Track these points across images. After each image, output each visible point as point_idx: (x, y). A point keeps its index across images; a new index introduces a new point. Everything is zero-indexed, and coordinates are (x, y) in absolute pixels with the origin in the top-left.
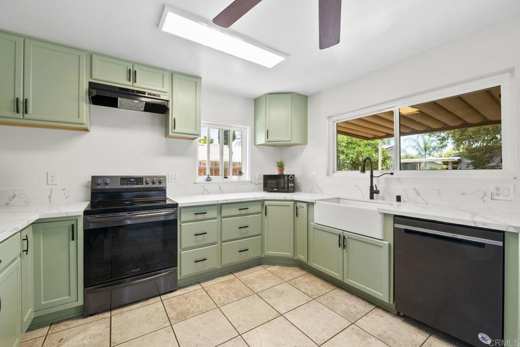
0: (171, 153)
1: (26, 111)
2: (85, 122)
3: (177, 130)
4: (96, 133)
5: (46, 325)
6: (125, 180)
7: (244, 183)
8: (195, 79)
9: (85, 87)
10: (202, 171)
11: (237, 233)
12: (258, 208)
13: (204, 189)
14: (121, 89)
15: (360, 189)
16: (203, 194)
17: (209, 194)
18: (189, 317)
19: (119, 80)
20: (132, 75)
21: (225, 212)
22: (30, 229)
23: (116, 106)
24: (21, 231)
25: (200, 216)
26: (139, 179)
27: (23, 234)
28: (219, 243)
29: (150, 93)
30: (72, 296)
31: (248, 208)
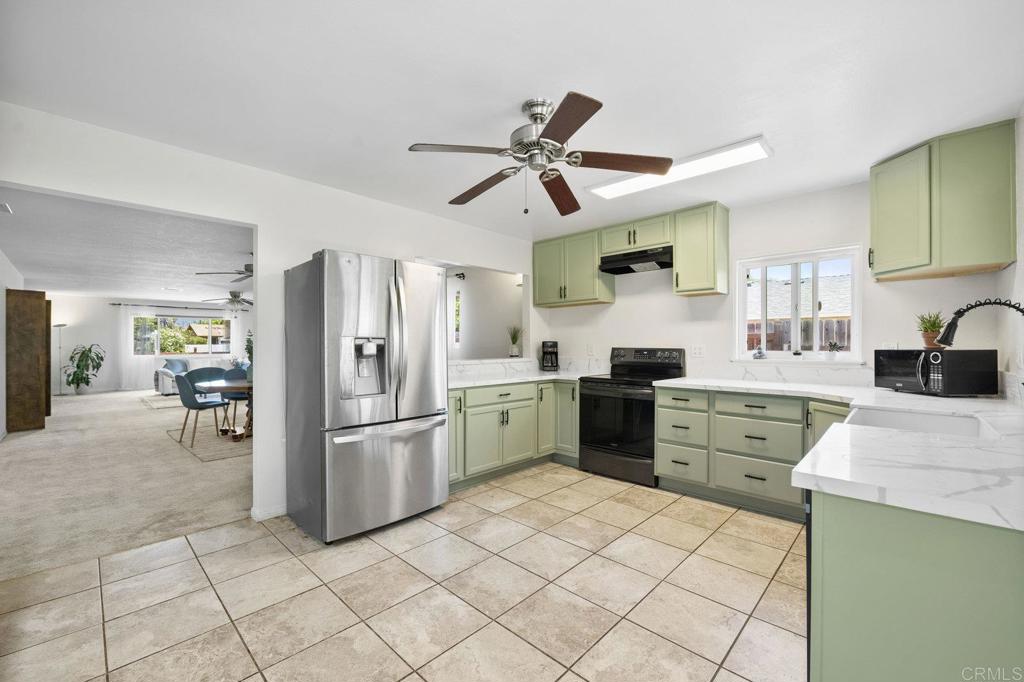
0: (695, 316)
1: (565, 296)
2: (597, 296)
3: (681, 287)
4: (621, 303)
6: (639, 351)
8: (703, 208)
9: (598, 262)
10: (753, 342)
11: (744, 445)
12: (796, 413)
13: (747, 372)
14: (625, 255)
16: (744, 379)
17: (756, 380)
19: (620, 246)
20: (632, 236)
21: (720, 406)
22: (551, 385)
23: (634, 271)
24: (538, 383)
25: (681, 404)
26: (652, 352)
27: (540, 386)
28: (712, 448)
29: (651, 250)
30: (572, 447)
31: (764, 407)
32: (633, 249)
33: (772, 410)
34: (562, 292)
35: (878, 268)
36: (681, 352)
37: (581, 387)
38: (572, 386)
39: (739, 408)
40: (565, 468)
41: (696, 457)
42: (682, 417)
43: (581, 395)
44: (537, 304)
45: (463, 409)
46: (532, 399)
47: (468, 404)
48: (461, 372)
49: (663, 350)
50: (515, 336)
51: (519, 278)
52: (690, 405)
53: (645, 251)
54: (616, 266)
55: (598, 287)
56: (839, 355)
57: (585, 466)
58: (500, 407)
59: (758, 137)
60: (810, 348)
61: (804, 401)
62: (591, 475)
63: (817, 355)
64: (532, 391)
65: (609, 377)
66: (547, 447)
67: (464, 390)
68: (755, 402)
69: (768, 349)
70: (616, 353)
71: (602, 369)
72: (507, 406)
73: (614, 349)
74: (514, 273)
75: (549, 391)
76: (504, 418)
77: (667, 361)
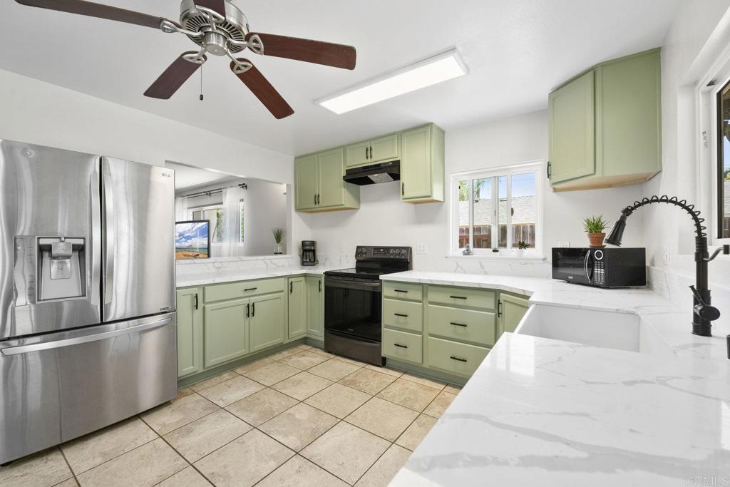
0: (420, 220)
1: (319, 203)
2: (343, 203)
3: (406, 195)
4: (364, 208)
5: (310, 345)
6: (377, 249)
7: (531, 261)
9: (344, 173)
10: (463, 242)
11: (450, 331)
12: (490, 303)
13: (458, 266)
14: (364, 168)
16: (455, 272)
17: (465, 272)
18: (351, 386)
19: (360, 161)
20: (369, 152)
21: (433, 296)
22: (303, 278)
23: (374, 183)
24: (289, 277)
25: (402, 295)
26: (387, 249)
27: (290, 280)
28: (425, 334)
29: (384, 164)
30: (319, 333)
31: (465, 298)
32: (370, 162)
33: (472, 301)
34: (317, 200)
35: (555, 178)
36: (409, 249)
37: (326, 280)
38: (318, 279)
40: (315, 350)
41: (413, 340)
42: (402, 307)
43: (326, 287)
44: (298, 210)
45: (201, 305)
46: (282, 291)
47: (207, 300)
48: (219, 268)
49: (395, 248)
51: (284, 188)
52: (409, 295)
53: (379, 165)
54: (358, 178)
55: (343, 194)
56: (527, 252)
57: (329, 348)
58: (246, 301)
59: (452, 50)
61: (496, 292)
62: (334, 356)
63: (511, 252)
64: (282, 285)
65: (354, 272)
66: (298, 332)
67: (203, 287)
68: (459, 293)
69: (474, 247)
70: (360, 251)
71: (347, 264)
72: (253, 299)
73: (358, 247)
74: (281, 184)
75: (300, 286)
76: (250, 311)
77: (397, 257)
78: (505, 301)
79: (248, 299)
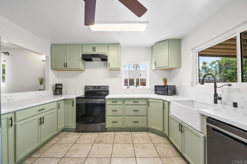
0: (111, 76)
1: (67, 67)
2: (81, 68)
3: (110, 67)
4: (87, 71)
5: (66, 131)
6: (95, 87)
7: (147, 89)
8: (117, 45)
9: (81, 56)
11: (132, 113)
12: (145, 103)
13: (126, 92)
14: (91, 55)
15: (209, 95)
16: (125, 94)
17: (128, 94)
18: (101, 143)
19: (89, 51)
20: (94, 49)
21: (126, 103)
22: (63, 101)
23: (92, 61)
24: (57, 101)
25: (115, 103)
26: (99, 87)
27: (58, 102)
28: (124, 116)
29: (101, 54)
30: (73, 124)
31: (138, 102)
32: (94, 53)
33: (140, 102)
34: (65, 65)
35: (157, 67)
36: (108, 86)
37: (76, 101)
38: (72, 101)
39: (131, 103)
40: (70, 133)
42: (115, 108)
43: (76, 104)
44: (52, 69)
45: (13, 124)
46: (55, 109)
47: (17, 120)
48: (10, 100)
49: (103, 86)
50: (42, 82)
51: (43, 57)
53: (99, 54)
54: (87, 58)
55: (81, 64)
57: (77, 131)
58: (39, 117)
60: (138, 85)
61: (147, 99)
64: (55, 105)
65: (84, 96)
66: (61, 127)
67: (15, 113)
69: (130, 85)
71: (81, 93)
72: (42, 115)
73: (86, 86)
75: (62, 104)
76: (41, 121)
77: (104, 90)
78: (150, 101)
79: (39, 115)
